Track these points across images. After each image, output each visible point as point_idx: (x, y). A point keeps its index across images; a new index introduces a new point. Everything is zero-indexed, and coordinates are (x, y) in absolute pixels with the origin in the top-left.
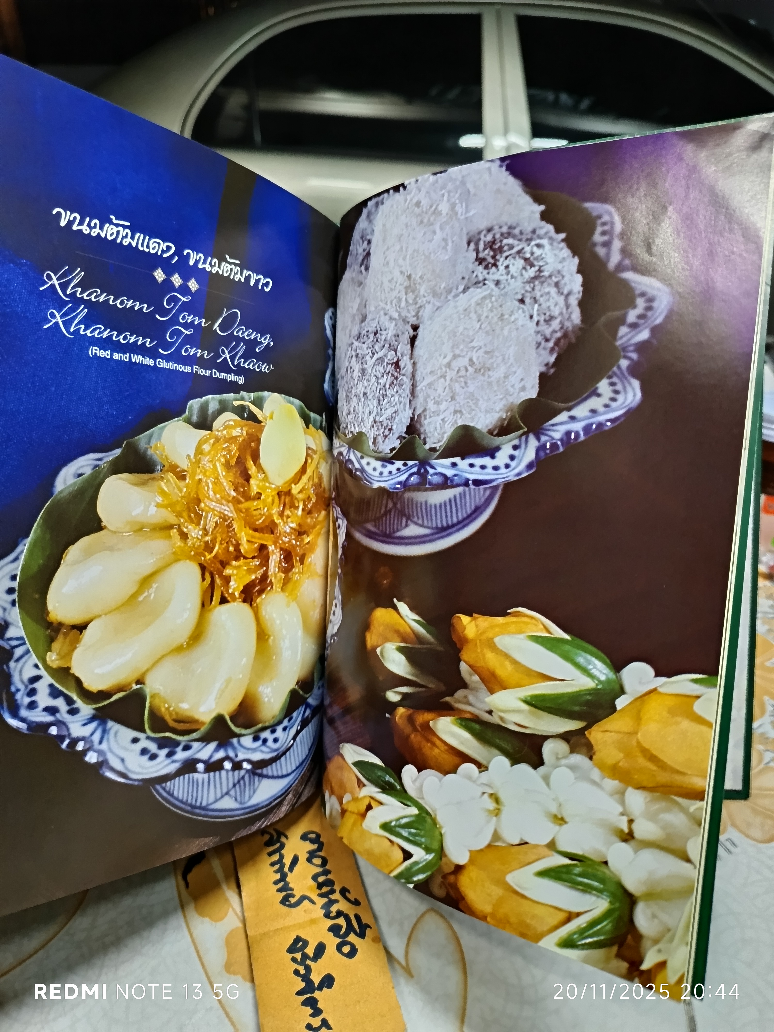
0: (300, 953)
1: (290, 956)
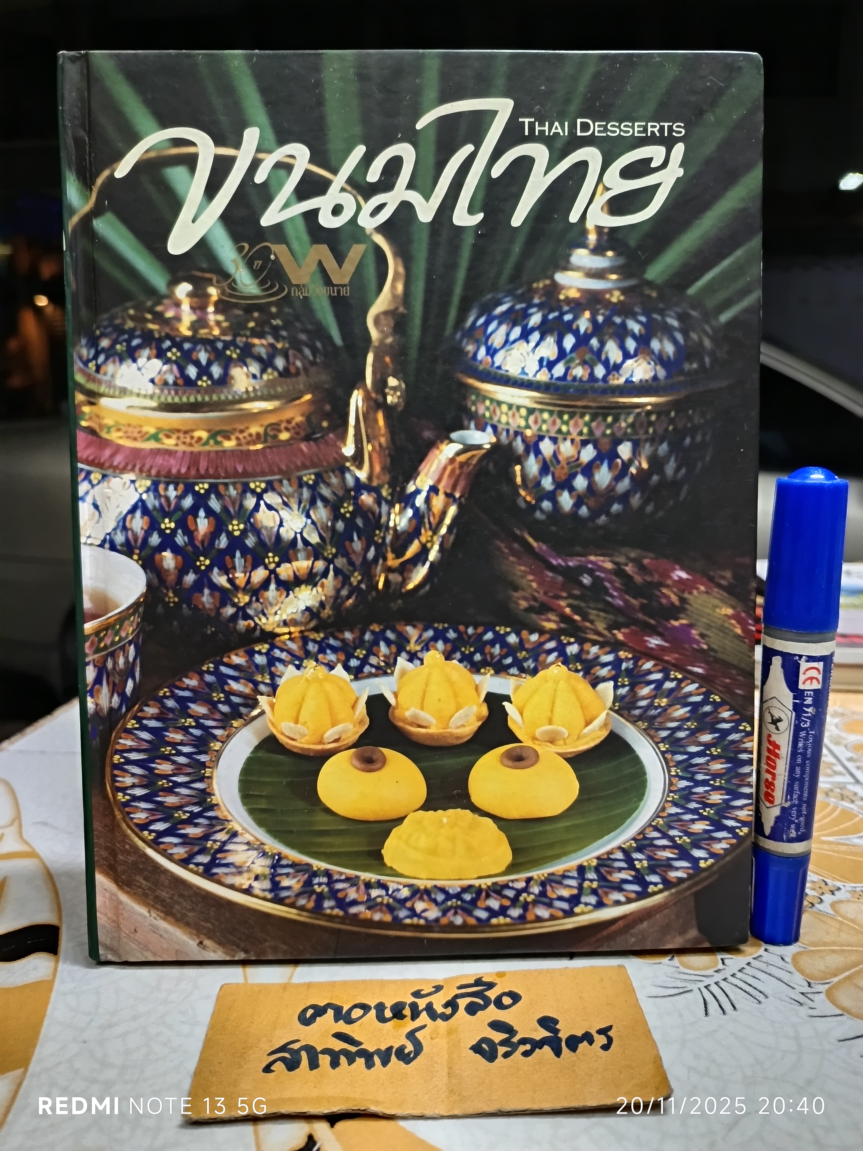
0: (499, 1047)
1: (500, 1059)
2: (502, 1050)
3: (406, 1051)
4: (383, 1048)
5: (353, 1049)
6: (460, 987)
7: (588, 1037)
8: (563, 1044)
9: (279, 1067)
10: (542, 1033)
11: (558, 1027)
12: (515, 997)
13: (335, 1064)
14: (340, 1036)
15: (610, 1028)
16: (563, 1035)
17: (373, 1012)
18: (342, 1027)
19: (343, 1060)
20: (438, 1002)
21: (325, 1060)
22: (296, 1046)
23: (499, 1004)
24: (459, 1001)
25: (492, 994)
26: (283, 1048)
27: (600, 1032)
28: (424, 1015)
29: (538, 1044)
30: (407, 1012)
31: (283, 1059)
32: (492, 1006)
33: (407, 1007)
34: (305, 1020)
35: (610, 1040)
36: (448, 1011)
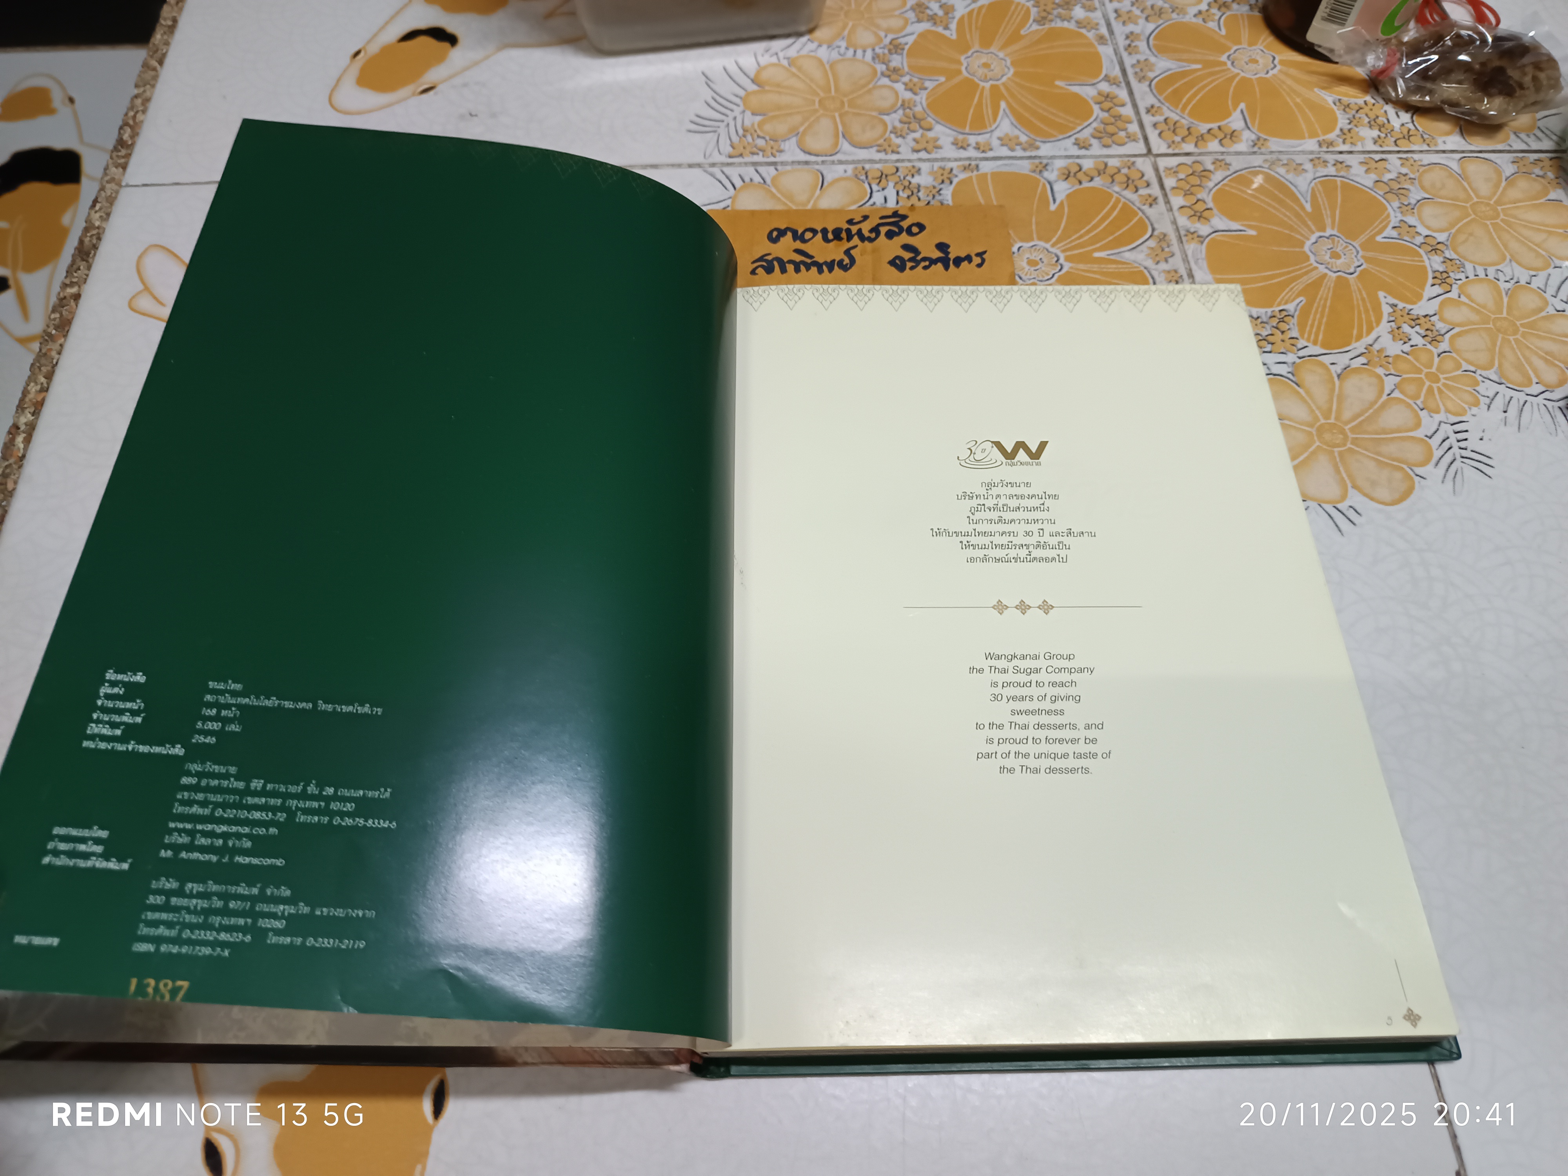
0: (907, 262)
1: (907, 270)
2: (909, 265)
3: (845, 263)
4: (829, 260)
5: (809, 261)
6: (882, 218)
7: (969, 258)
8: (951, 262)
9: (760, 271)
10: (937, 254)
11: (949, 250)
12: (922, 227)
13: (797, 270)
14: (798, 251)
15: (985, 252)
16: (952, 256)
17: (820, 235)
18: (798, 245)
19: (802, 267)
20: (866, 227)
21: (790, 268)
22: (769, 258)
23: (909, 232)
24: (882, 228)
25: (905, 224)
26: (761, 259)
27: (978, 255)
28: (856, 237)
29: (933, 262)
30: (844, 235)
31: (762, 266)
32: (904, 233)
33: (844, 232)
34: (774, 240)
35: (983, 261)
36: (873, 235)
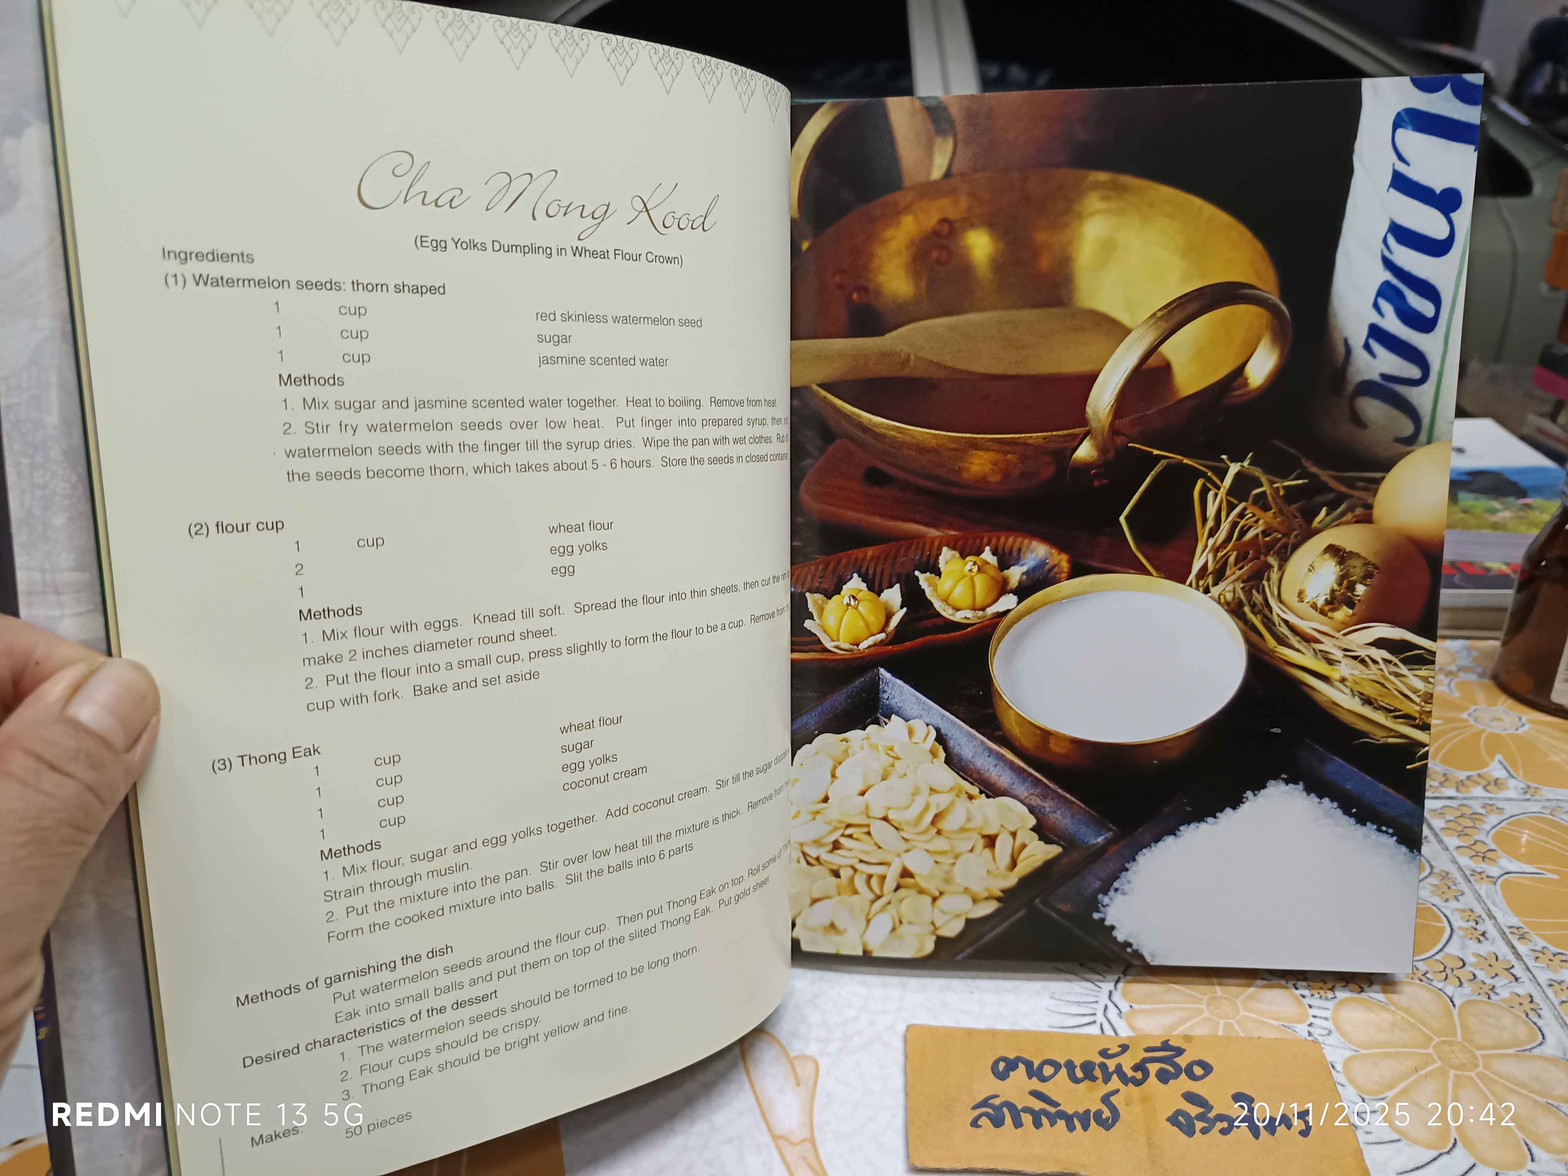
2: (1199, 1125)
3: (1104, 1116)
4: (1081, 1110)
5: (1052, 1110)
6: (1148, 1050)
7: (1286, 1121)
12: (1208, 1069)
14: (1037, 1095)
17: (1064, 1071)
18: (1036, 1084)
19: (1044, 1120)
20: (1127, 1063)
21: (1027, 1119)
22: (996, 1102)
23: (1190, 1073)
24: (1150, 1066)
25: (1182, 1061)
28: (1115, 1077)
30: (1098, 1073)
32: (1183, 1075)
33: (1097, 1068)
34: (1002, 1076)
36: (1139, 1075)
